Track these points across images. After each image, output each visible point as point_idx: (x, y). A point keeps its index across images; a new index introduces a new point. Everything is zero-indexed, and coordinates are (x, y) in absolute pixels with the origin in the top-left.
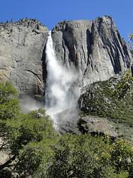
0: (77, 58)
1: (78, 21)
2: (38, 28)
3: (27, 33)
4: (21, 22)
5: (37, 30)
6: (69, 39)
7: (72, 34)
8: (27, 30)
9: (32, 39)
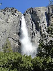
0: (41, 29)
1: (40, 8)
2: (15, 12)
3: (9, 15)
4: (5, 9)
5: (15, 14)
6: (35, 18)
7: (37, 15)
8: (9, 14)
9: (12, 19)
